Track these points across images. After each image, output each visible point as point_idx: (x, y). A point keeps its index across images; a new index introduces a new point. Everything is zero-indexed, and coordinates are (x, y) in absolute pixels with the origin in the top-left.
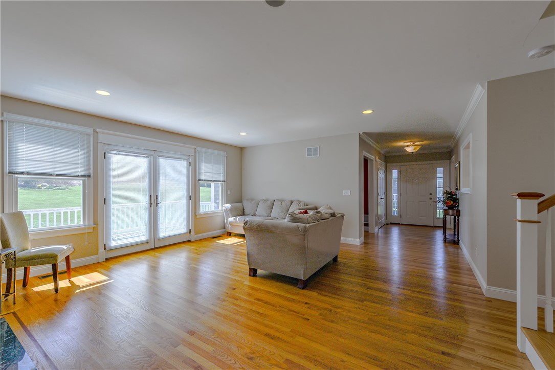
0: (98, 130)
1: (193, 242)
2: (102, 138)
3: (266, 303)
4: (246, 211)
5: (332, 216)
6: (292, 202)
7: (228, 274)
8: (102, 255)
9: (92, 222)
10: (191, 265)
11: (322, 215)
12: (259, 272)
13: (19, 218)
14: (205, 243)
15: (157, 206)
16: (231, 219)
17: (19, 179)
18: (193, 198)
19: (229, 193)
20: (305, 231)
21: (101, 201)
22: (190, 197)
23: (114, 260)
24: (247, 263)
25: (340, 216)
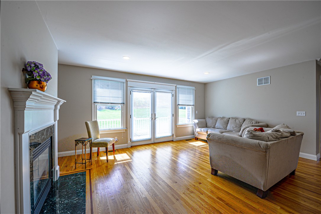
0: (128, 80)
1: (175, 142)
2: (129, 84)
3: (227, 204)
4: (209, 125)
5: (291, 135)
6: (244, 120)
7: (195, 169)
8: (129, 144)
9: (125, 127)
10: (172, 158)
11: (282, 133)
12: (219, 172)
13: (95, 123)
14: (182, 143)
15: (155, 120)
16: (198, 130)
17: (97, 106)
18: (175, 116)
19: (197, 113)
20: (267, 148)
21: (129, 116)
22: (173, 114)
23: (134, 147)
24: (210, 163)
25: (300, 135)
